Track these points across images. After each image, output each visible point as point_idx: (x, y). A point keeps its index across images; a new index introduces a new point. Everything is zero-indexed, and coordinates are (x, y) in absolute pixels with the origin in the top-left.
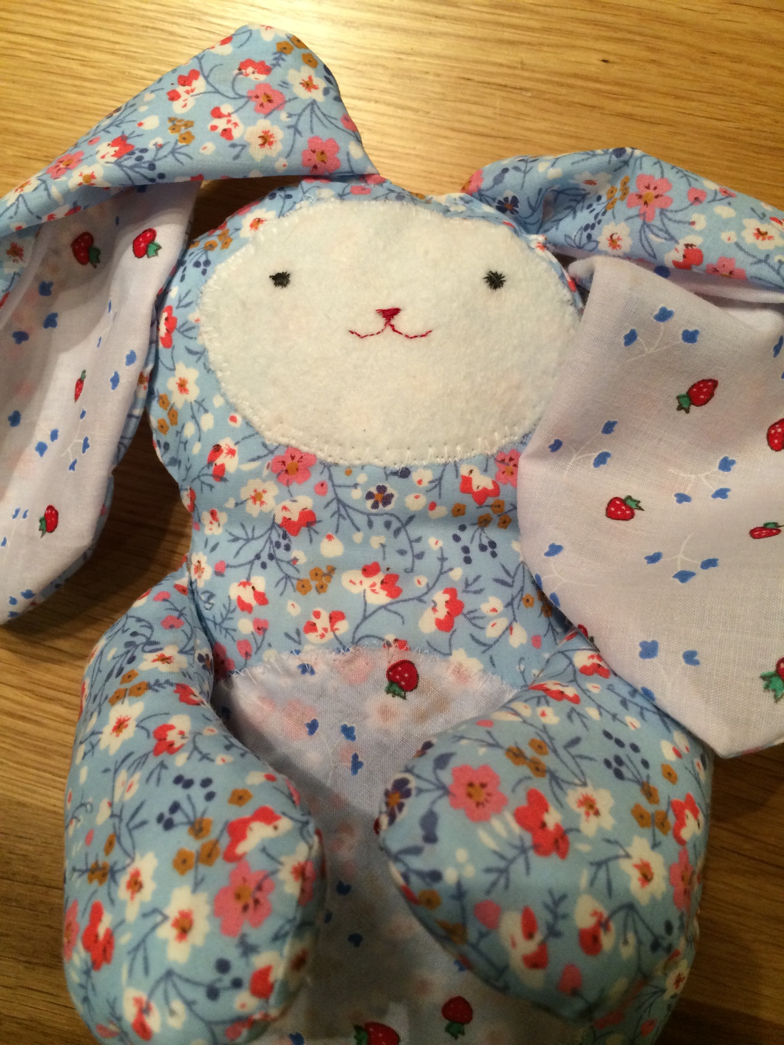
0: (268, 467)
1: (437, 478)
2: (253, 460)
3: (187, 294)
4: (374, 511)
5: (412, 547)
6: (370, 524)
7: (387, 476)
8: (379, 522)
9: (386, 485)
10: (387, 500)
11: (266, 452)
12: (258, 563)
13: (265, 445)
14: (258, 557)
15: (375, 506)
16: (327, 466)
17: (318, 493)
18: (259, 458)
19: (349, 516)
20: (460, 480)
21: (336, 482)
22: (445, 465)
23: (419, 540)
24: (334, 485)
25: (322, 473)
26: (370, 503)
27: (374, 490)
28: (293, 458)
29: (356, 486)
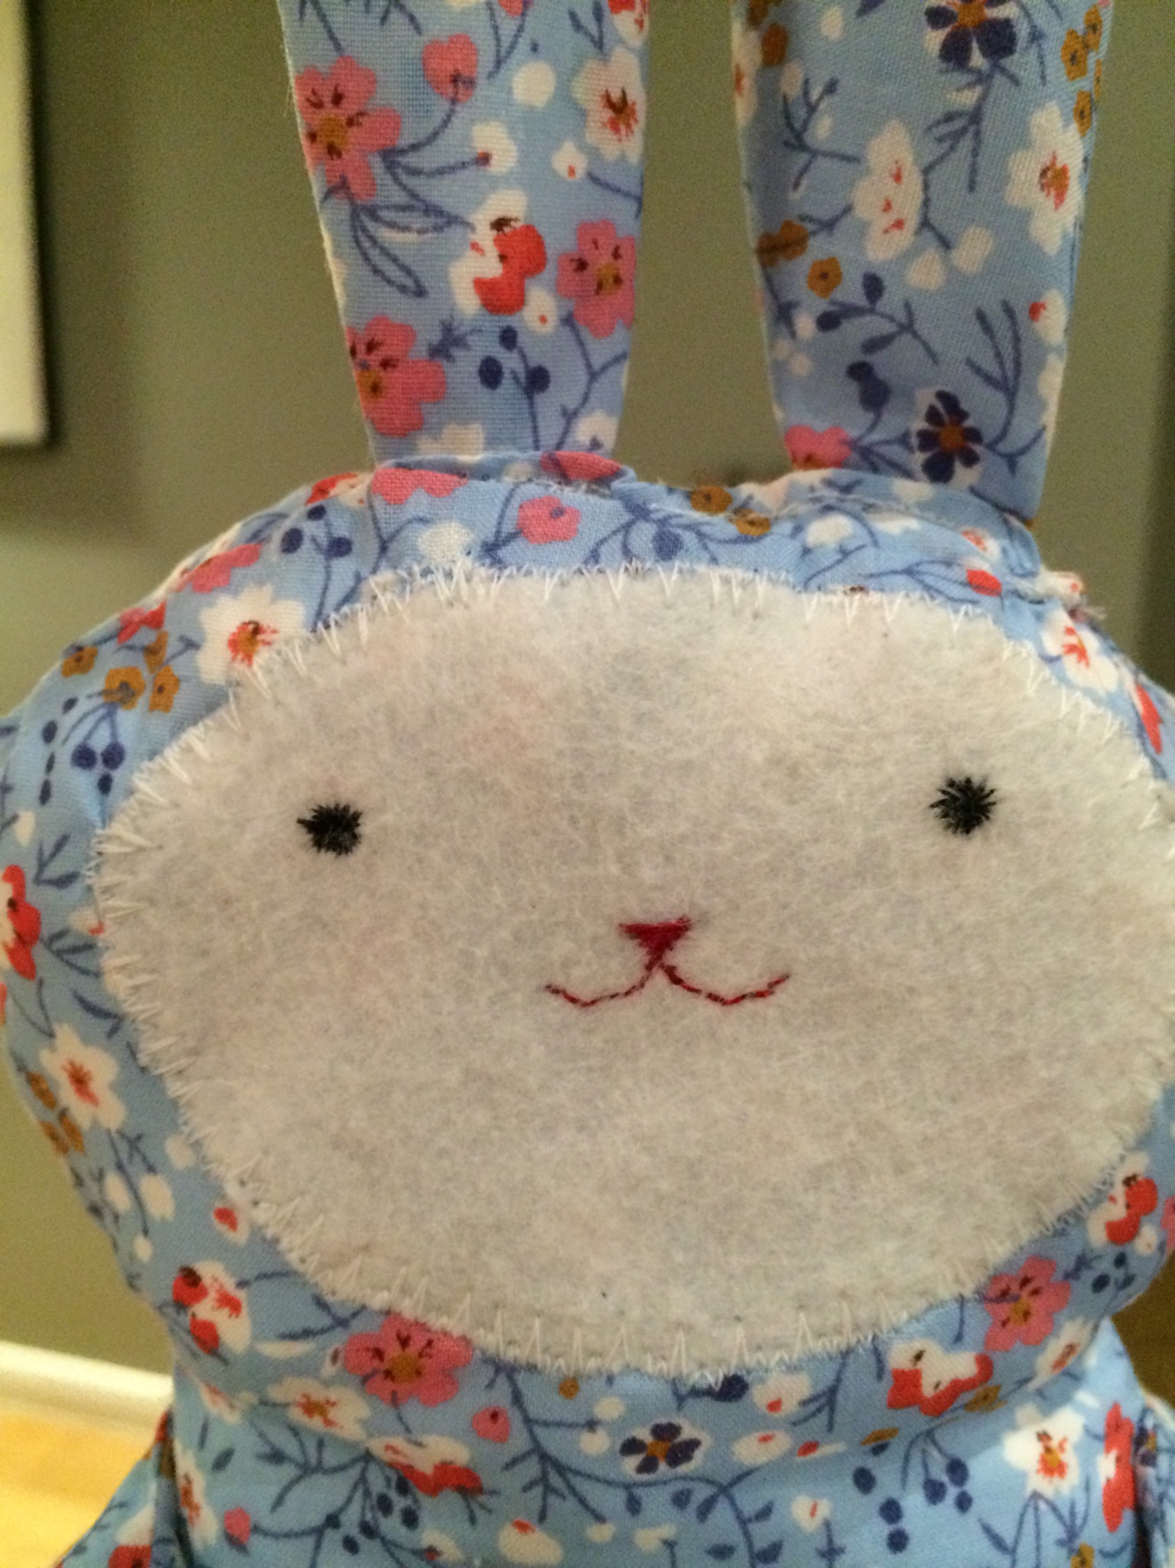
0: (335, 1358)
1: (822, 1387)
2: (293, 1337)
3: (59, 846)
4: (645, 1477)
5: (747, 1534)
6: (634, 1506)
7: (680, 1399)
8: (656, 1500)
9: (678, 1420)
10: (682, 1452)
11: (326, 1321)
12: (333, 1538)
13: (320, 1303)
14: (332, 1521)
15: (648, 1466)
16: (504, 1370)
17: (483, 1434)
18: (306, 1334)
19: (574, 1491)
20: (887, 1383)
21: (534, 1411)
22: (846, 1354)
23: (765, 1513)
24: (528, 1421)
25: (490, 1385)
26: (631, 1463)
27: (644, 1435)
28: (404, 1342)
29: (592, 1425)
